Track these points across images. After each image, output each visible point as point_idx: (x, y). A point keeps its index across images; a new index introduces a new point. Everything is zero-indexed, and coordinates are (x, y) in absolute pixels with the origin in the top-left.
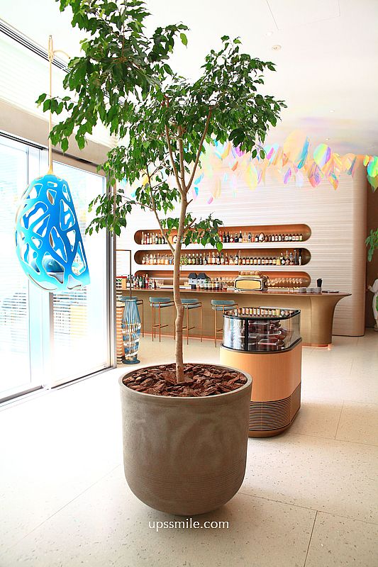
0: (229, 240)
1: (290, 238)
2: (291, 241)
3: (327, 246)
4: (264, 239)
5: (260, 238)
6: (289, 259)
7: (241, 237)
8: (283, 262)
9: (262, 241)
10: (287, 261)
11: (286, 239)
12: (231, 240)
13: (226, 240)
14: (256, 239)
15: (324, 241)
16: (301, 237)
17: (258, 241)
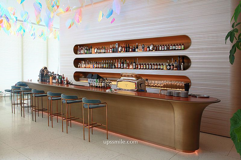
0: (129, 50)
1: (174, 47)
2: (175, 49)
3: (205, 54)
4: (153, 49)
5: (151, 48)
6: (173, 65)
7: (137, 48)
8: (168, 67)
9: (152, 51)
10: (172, 67)
11: (171, 48)
12: (131, 50)
13: (127, 50)
14: (148, 49)
15: (203, 49)
16: (183, 46)
17: (150, 50)
